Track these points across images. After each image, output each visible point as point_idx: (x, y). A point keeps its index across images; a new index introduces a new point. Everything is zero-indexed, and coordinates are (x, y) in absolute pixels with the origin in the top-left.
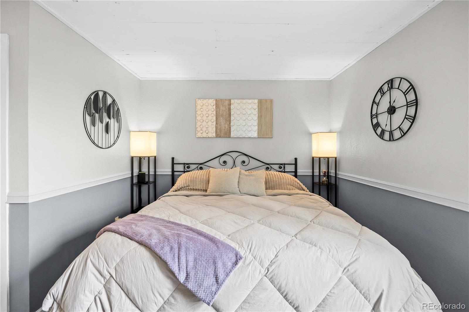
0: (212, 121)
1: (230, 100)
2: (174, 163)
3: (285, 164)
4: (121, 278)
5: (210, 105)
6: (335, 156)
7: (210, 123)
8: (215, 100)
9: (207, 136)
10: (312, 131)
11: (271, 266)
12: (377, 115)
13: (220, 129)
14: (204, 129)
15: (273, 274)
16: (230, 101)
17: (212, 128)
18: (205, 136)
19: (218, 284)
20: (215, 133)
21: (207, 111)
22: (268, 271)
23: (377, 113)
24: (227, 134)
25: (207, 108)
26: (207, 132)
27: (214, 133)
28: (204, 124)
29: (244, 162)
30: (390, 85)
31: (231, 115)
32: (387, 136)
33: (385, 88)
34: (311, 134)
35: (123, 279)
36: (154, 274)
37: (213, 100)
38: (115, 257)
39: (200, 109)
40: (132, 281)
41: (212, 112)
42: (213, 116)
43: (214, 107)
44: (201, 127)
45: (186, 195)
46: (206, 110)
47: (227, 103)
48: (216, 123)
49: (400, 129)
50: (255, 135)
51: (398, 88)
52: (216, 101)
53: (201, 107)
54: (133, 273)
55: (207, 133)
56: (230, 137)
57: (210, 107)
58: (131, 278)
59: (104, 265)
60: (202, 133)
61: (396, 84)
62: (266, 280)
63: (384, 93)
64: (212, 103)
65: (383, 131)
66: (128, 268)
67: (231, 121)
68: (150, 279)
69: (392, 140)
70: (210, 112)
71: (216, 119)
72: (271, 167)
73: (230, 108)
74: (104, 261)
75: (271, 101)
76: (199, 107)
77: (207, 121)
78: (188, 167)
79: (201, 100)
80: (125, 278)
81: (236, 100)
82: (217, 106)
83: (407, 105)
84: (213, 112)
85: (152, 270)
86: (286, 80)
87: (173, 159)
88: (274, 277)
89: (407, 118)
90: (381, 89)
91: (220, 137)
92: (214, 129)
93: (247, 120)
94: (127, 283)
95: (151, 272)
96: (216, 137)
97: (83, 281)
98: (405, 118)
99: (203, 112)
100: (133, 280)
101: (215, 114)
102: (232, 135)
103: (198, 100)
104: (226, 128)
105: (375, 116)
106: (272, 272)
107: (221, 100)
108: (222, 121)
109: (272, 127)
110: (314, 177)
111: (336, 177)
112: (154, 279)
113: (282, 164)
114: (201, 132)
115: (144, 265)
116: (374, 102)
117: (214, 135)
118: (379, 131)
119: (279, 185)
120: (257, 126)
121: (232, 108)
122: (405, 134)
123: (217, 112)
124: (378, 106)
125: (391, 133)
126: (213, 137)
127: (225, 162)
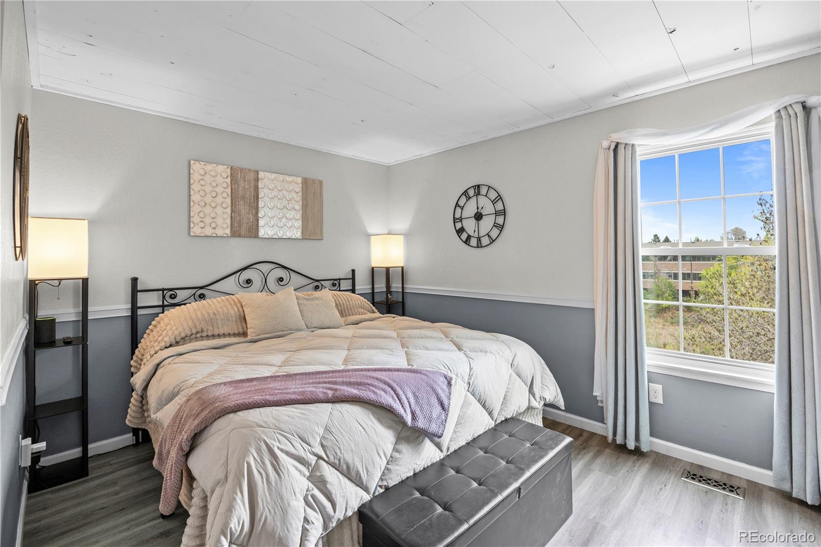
0: (224, 205)
1: (257, 172)
2: (138, 289)
3: (340, 279)
4: (336, 453)
5: (219, 175)
6: (402, 265)
7: (219, 210)
8: (230, 167)
9: (212, 234)
10: (371, 230)
11: (471, 379)
12: (461, 219)
13: (240, 221)
14: (208, 220)
15: (474, 386)
16: (258, 175)
17: (224, 219)
18: (209, 234)
19: (444, 410)
20: (229, 228)
21: (214, 187)
22: (469, 385)
23: (461, 217)
24: (253, 232)
25: (214, 181)
26: (213, 225)
27: (227, 228)
28: (208, 210)
29: (281, 279)
30: (476, 191)
31: (260, 199)
32: (474, 242)
33: (471, 192)
34: (369, 236)
35: (339, 454)
36: (375, 430)
37: (226, 167)
38: (316, 429)
39: (200, 180)
40: (352, 450)
41: (223, 190)
42: (226, 196)
43: (229, 180)
44: (202, 215)
45: (214, 346)
46: (210, 184)
47: (252, 176)
48: (232, 210)
49: (489, 236)
50: (298, 234)
51: (486, 196)
52: (231, 170)
53: (201, 177)
54: (351, 440)
55: (214, 228)
56: (257, 236)
57: (219, 179)
58: (350, 448)
59: (304, 447)
60: (204, 227)
61: (484, 190)
62: (469, 394)
63: (470, 198)
64: (224, 172)
65: (469, 237)
66: (341, 437)
67: (259, 209)
68: (372, 437)
69: (480, 246)
70: (219, 189)
71: (232, 202)
72: (322, 285)
73: (258, 185)
74: (301, 442)
75: (321, 182)
76: (195, 177)
77: (213, 205)
78: (173, 297)
79: (201, 163)
80: (342, 451)
81: (268, 174)
82: (233, 180)
83: (496, 213)
84: (226, 190)
85: (371, 425)
86: (340, 154)
87: (135, 281)
88: (475, 389)
89: (496, 226)
90: (465, 193)
91: (240, 236)
92: (229, 221)
93: (285, 210)
94: (346, 456)
95: (372, 429)
96: (232, 236)
97: (287, 481)
98: (494, 225)
99: (204, 188)
100: (354, 448)
101: (230, 193)
102: (262, 233)
103: (194, 163)
104: (250, 220)
105: (458, 220)
106: (473, 384)
107: (242, 170)
108: (243, 209)
109: (321, 222)
110: (375, 294)
111: (403, 292)
112: (377, 436)
113: (336, 280)
114: (202, 225)
115: (359, 423)
116: (457, 205)
117: (228, 231)
118: (464, 236)
119: (348, 310)
120: (301, 220)
121: (260, 186)
122: (493, 241)
123: (233, 191)
124: (462, 209)
125: (479, 239)
126: (226, 236)
127: (249, 281)
